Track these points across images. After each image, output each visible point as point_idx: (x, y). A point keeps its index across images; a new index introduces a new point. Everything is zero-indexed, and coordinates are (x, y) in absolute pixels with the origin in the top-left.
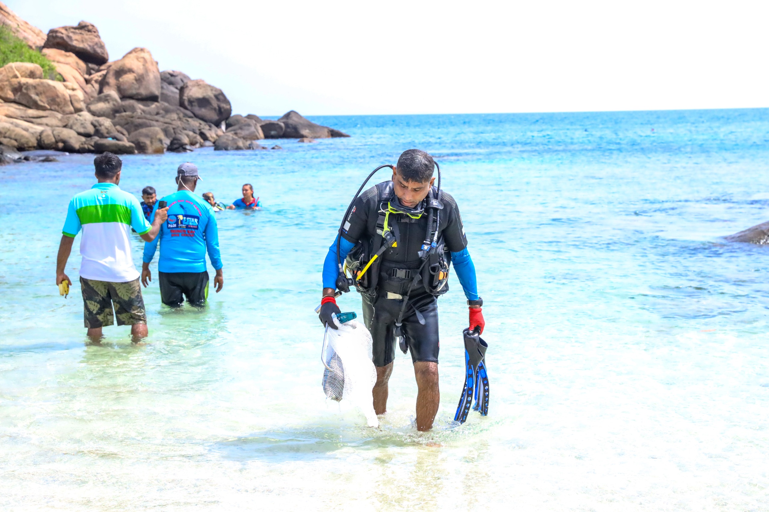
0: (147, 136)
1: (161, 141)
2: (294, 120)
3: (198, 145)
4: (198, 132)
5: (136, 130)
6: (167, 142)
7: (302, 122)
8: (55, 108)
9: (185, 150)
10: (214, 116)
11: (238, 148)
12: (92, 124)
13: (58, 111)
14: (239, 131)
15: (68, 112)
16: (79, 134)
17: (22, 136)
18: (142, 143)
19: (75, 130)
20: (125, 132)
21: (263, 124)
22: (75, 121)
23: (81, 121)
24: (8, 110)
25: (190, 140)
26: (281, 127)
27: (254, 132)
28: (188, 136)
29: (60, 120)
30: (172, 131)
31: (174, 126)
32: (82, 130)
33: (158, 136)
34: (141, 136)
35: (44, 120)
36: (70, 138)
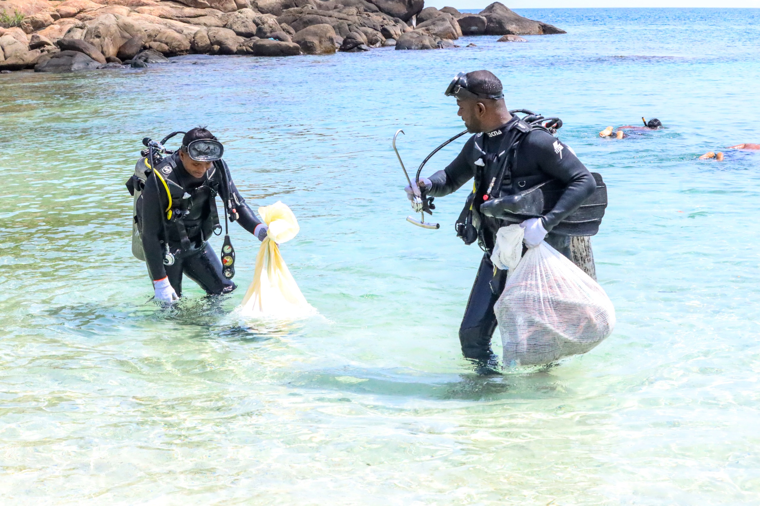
0: (315, 34)
1: (331, 40)
2: (498, 13)
3: (378, 44)
4: (379, 28)
5: (305, 27)
6: (339, 40)
7: (507, 15)
8: (216, 5)
9: (360, 49)
10: (403, 10)
11: (424, 47)
12: (254, 22)
13: (219, 9)
14: (431, 27)
15: (230, 9)
16: (239, 34)
17: (174, 38)
18: (310, 42)
19: (233, 30)
20: (292, 31)
21: (461, 18)
22: (236, 19)
23: (243, 18)
24: (163, 9)
25: (368, 39)
26: (483, 22)
27: (450, 27)
28: (366, 33)
29: (221, 19)
30: (347, 28)
31: (350, 22)
32: (242, 30)
33: (329, 35)
34: (308, 35)
35: (202, 20)
36: (227, 39)
